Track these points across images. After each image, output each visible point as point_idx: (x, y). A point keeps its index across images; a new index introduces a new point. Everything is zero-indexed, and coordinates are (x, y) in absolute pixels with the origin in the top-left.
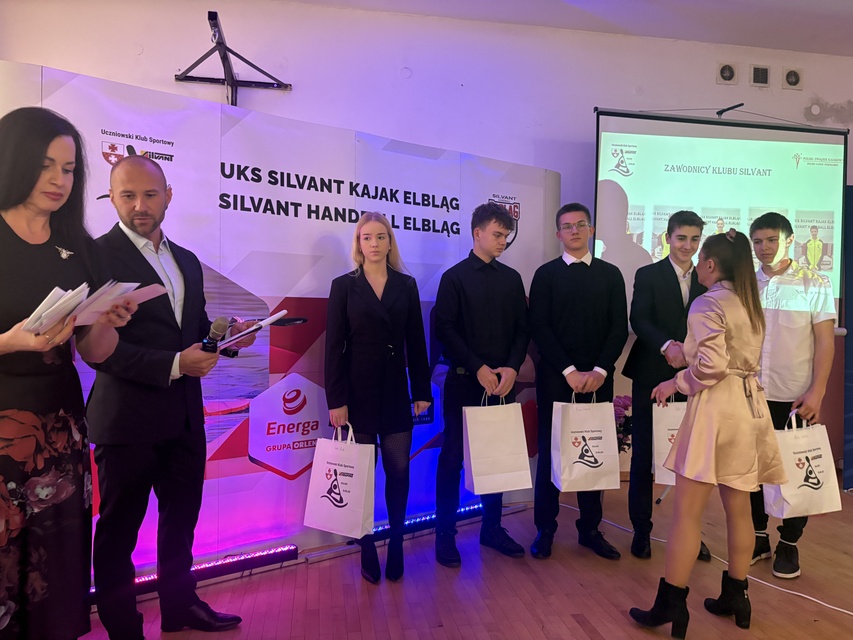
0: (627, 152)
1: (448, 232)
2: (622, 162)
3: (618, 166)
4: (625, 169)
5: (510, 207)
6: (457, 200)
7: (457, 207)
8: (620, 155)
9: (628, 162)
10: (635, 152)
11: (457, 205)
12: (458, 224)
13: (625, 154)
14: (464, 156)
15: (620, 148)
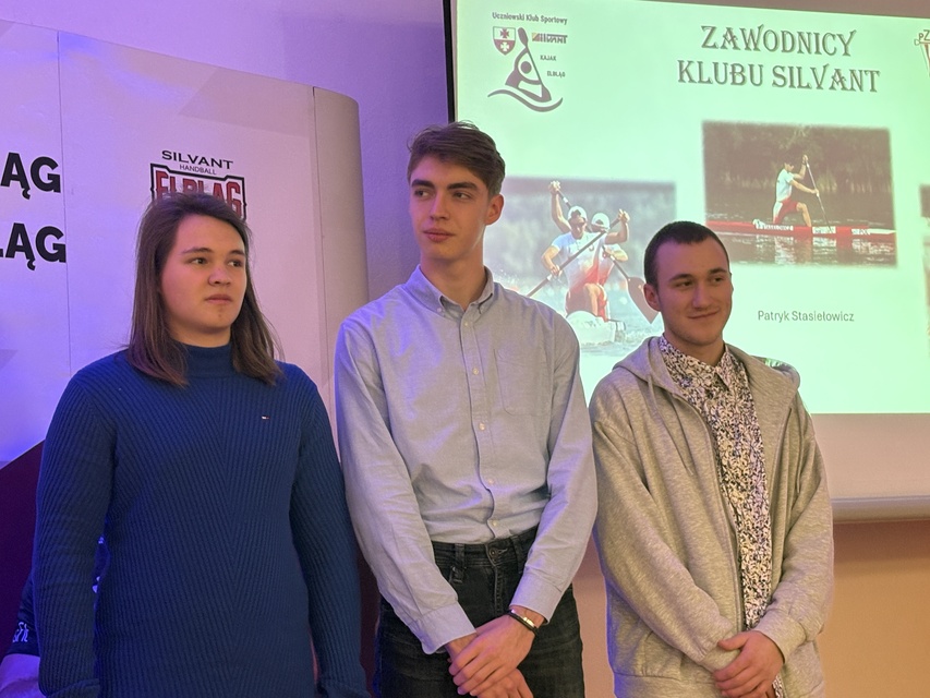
0: (538, 38)
1: (30, 257)
2: (527, 68)
3: (514, 79)
4: (537, 90)
5: (217, 187)
6: (53, 165)
7: (54, 184)
8: (520, 47)
9: (543, 67)
10: (562, 39)
11: (55, 179)
12: (58, 234)
13: (531, 43)
14: (69, 42)
15: (518, 24)
